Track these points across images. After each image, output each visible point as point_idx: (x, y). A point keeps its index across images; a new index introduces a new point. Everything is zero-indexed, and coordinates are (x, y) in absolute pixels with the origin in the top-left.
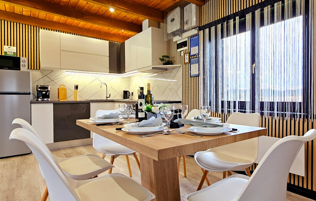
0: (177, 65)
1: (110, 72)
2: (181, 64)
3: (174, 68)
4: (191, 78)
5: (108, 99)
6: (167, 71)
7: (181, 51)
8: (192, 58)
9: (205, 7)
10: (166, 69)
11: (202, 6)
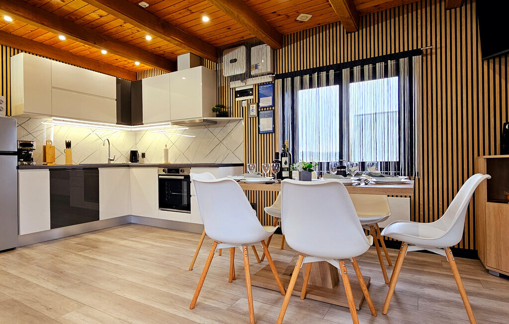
0: (237, 118)
1: (117, 124)
2: (243, 117)
3: (229, 121)
4: (260, 135)
5: (112, 162)
6: (216, 125)
7: (242, 101)
8: (261, 111)
9: (281, 52)
10: (215, 122)
11: (278, 50)
